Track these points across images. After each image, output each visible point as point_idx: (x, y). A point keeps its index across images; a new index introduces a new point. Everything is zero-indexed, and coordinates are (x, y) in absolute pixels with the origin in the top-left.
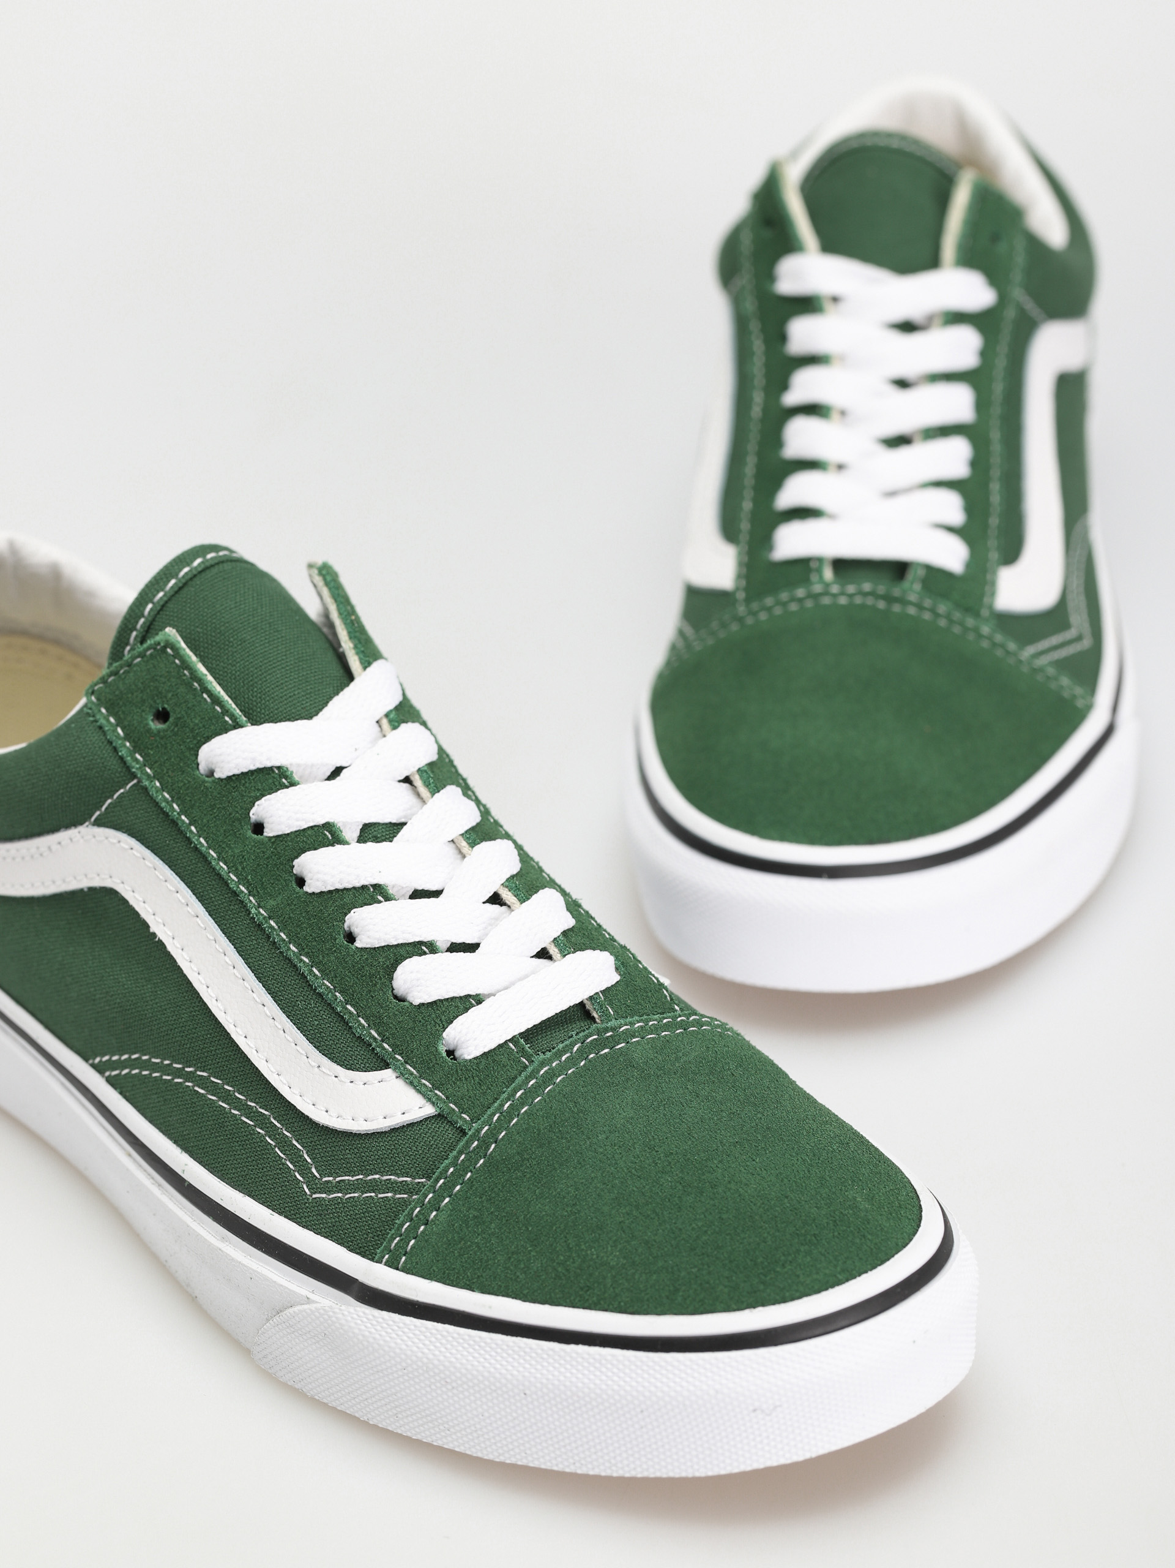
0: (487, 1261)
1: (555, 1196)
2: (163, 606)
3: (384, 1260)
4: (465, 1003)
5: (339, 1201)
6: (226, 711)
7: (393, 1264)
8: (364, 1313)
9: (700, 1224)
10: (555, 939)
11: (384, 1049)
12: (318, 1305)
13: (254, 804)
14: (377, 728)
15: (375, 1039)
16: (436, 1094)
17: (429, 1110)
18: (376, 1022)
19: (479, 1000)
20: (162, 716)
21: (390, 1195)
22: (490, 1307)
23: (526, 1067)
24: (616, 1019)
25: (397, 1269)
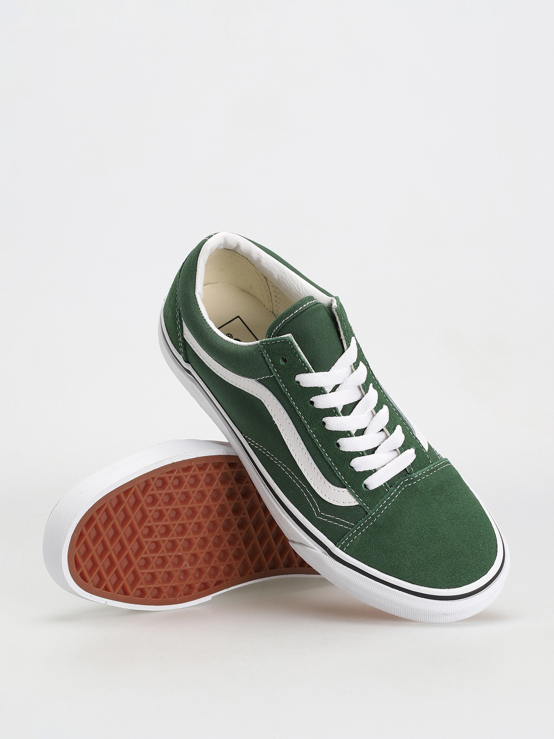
0: (371, 556)
1: (392, 538)
2: (288, 322)
3: (339, 547)
4: (370, 473)
5: (326, 522)
6: (306, 365)
7: (342, 549)
8: (331, 560)
9: (434, 554)
10: (399, 447)
11: (345, 483)
12: (316, 552)
13: (312, 397)
14: (350, 367)
15: (343, 479)
16: (360, 500)
17: (357, 504)
18: (343, 474)
19: (375, 471)
20: (285, 360)
21: (342, 526)
22: (370, 572)
23: (387, 492)
24: (414, 473)
25: (343, 551)
